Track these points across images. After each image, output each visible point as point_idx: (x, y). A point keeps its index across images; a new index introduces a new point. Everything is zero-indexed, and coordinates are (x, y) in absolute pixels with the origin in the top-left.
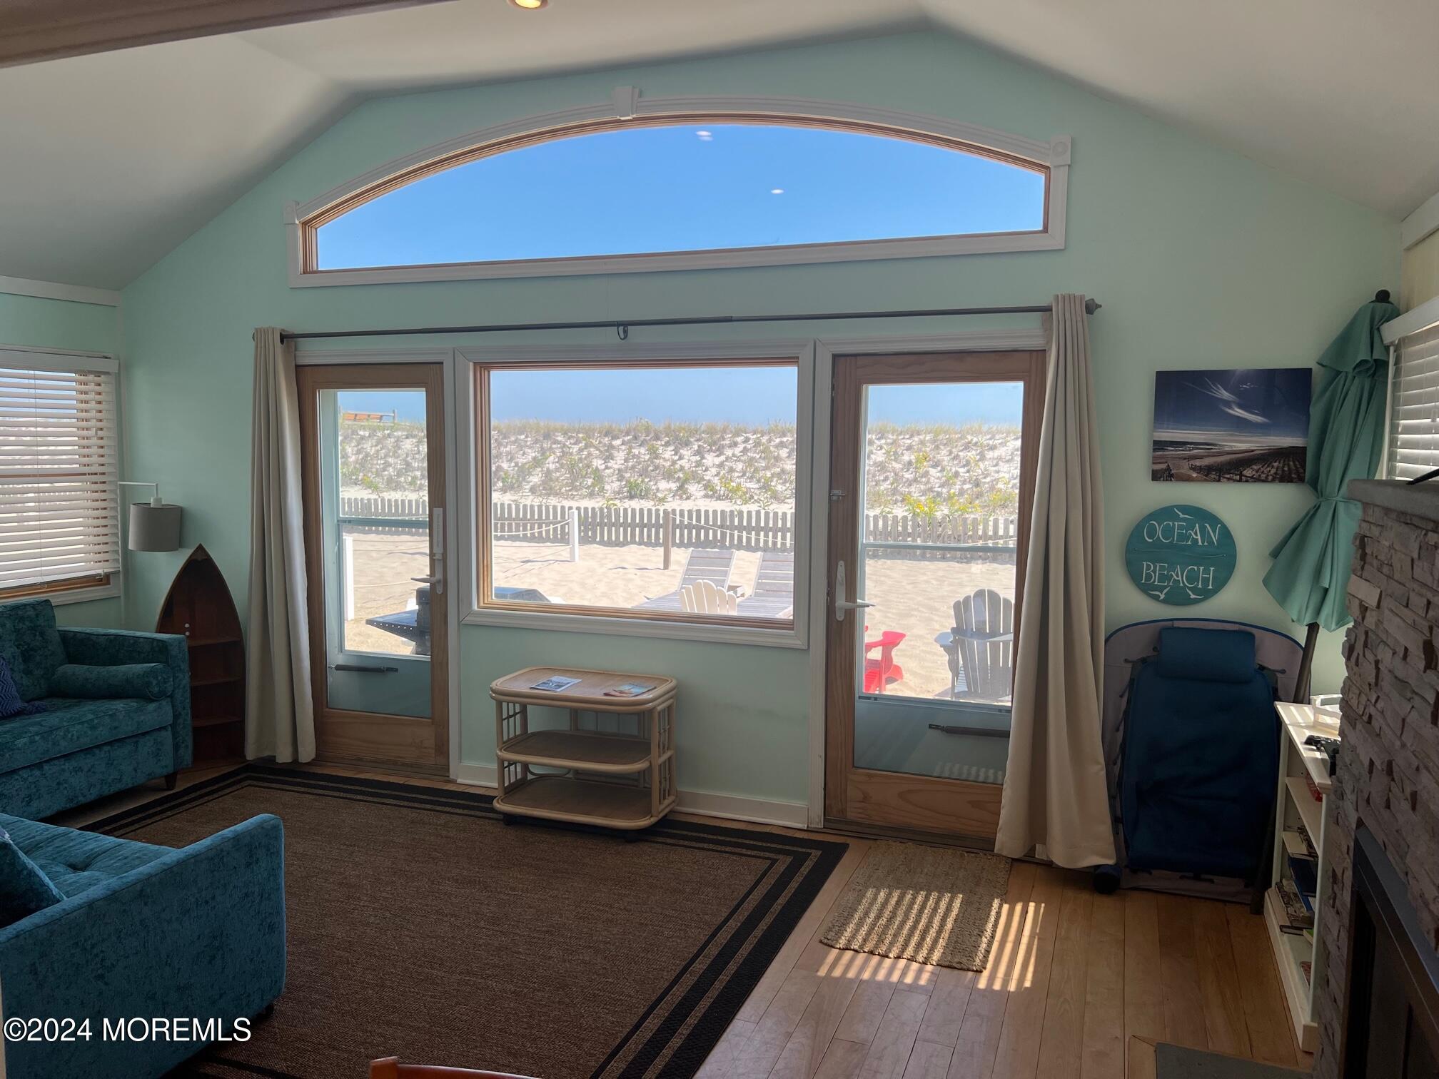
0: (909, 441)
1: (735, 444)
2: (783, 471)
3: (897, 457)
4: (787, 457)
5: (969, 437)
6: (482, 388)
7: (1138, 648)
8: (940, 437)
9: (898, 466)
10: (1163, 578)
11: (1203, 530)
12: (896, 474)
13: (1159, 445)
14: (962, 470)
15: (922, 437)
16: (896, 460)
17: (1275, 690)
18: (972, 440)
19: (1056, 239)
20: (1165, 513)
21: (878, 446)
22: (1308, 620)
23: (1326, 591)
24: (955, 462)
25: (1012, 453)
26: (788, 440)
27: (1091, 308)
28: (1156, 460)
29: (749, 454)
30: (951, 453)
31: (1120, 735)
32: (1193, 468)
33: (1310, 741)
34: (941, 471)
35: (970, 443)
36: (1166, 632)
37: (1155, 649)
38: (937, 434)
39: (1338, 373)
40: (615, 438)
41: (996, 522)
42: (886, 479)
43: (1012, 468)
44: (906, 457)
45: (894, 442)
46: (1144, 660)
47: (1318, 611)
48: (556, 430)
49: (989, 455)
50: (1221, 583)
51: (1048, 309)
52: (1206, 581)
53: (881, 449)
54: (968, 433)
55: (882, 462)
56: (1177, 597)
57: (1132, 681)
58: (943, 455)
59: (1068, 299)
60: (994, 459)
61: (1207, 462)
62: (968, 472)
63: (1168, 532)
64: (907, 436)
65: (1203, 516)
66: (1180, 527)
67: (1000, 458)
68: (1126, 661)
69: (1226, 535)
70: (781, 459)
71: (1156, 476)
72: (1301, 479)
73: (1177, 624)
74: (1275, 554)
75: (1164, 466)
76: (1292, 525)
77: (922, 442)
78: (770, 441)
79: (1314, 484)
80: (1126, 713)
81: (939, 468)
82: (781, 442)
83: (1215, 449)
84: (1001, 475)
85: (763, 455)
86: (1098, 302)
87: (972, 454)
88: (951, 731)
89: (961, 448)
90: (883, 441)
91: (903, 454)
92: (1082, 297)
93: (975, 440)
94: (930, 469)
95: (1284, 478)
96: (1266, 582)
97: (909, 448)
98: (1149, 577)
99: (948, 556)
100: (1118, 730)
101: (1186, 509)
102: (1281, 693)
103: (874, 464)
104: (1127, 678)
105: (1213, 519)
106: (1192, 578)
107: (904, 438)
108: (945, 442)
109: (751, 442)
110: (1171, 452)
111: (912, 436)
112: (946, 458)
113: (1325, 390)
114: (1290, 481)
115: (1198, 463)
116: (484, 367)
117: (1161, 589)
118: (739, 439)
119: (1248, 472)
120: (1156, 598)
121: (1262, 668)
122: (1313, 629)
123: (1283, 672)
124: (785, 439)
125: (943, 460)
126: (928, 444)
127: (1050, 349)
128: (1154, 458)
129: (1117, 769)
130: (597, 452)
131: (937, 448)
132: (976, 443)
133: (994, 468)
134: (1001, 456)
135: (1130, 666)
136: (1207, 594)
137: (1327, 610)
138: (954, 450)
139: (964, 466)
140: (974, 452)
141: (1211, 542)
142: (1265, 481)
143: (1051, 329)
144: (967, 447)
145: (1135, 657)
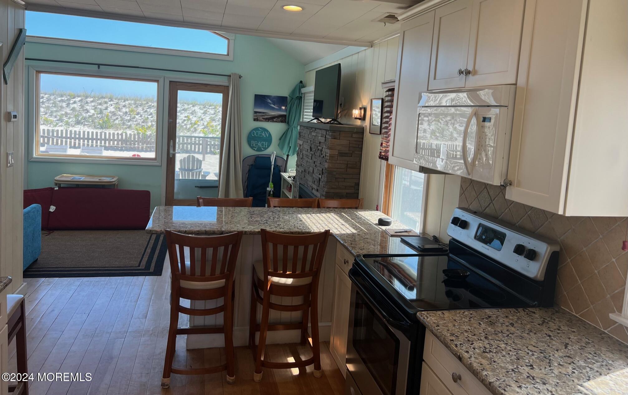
0: (124, 103)
2: (66, 113)
4: (66, 107)
5: (150, 103)
6: (38, 79)
7: (251, 162)
8: (137, 102)
9: (121, 114)
10: (256, 145)
11: (265, 133)
12: (121, 117)
13: (256, 112)
14: (149, 117)
15: (129, 102)
16: (120, 111)
17: (280, 170)
19: (230, 58)
20: (256, 129)
21: (110, 104)
22: (287, 154)
23: (290, 147)
24: (146, 113)
27: (240, 77)
28: (254, 116)
29: (45, 104)
30: (143, 109)
31: (246, 183)
32: (263, 119)
33: (289, 177)
34: (140, 117)
35: (151, 105)
36: (257, 158)
37: (254, 162)
38: (135, 101)
39: (293, 98)
42: (117, 119)
44: (124, 110)
45: (117, 103)
46: (252, 165)
47: (289, 152)
50: (269, 146)
51: (230, 76)
52: (265, 145)
53: (112, 105)
54: (149, 102)
55: (113, 112)
56: (259, 150)
57: (249, 170)
58: (140, 109)
59: (235, 74)
61: (266, 117)
62: (152, 117)
63: (257, 134)
65: (265, 130)
66: (260, 133)
68: (248, 165)
69: (270, 134)
71: (255, 120)
72: (285, 122)
73: (259, 156)
74: (280, 139)
75: (256, 118)
76: (284, 132)
77: (130, 104)
78: (55, 98)
79: (288, 123)
80: (248, 178)
81: (139, 115)
83: (267, 114)
85: (54, 105)
86: (242, 76)
88: (201, 187)
90: (112, 102)
91: (122, 109)
92: (238, 74)
93: (153, 104)
94: (136, 116)
95: (282, 122)
96: (278, 145)
97: (124, 106)
98: (253, 144)
100: (246, 182)
101: (261, 128)
102: (281, 171)
103: (110, 112)
104: (248, 169)
105: (267, 131)
106: (263, 145)
107: (121, 102)
108: (140, 104)
109: (45, 98)
110: (258, 114)
112: (142, 112)
113: (290, 102)
114: (283, 122)
115: (264, 117)
116: (39, 72)
117: (255, 147)
119: (274, 120)
120: (254, 150)
121: (277, 165)
122: (288, 156)
123: (282, 166)
124: (63, 98)
125: (141, 112)
126: (133, 105)
127: (230, 86)
128: (254, 115)
129: (246, 192)
131: (137, 107)
135: (248, 166)
136: (266, 149)
137: (290, 152)
138: (144, 108)
139: (150, 115)
140: (153, 110)
141: (267, 136)
142: (278, 122)
143: (230, 81)
145: (249, 164)
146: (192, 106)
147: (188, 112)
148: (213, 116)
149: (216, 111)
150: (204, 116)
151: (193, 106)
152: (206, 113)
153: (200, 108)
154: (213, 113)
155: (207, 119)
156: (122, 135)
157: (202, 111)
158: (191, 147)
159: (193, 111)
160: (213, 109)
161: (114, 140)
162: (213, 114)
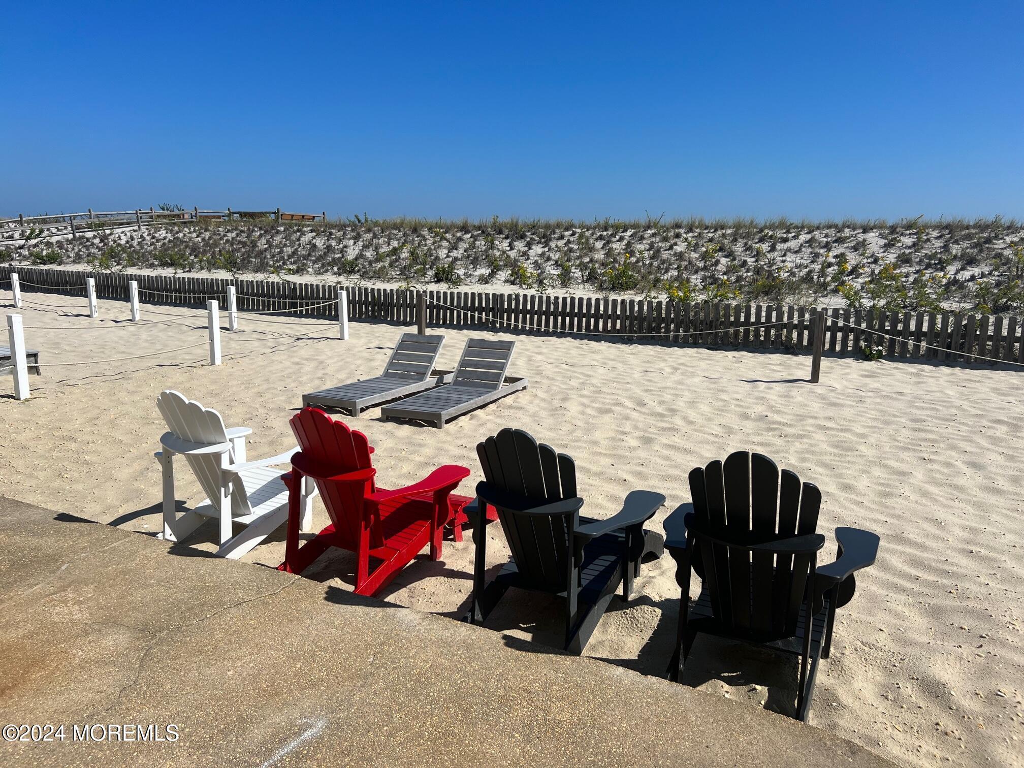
0: (712, 235)
1: (562, 237)
3: (696, 248)
9: (694, 256)
14: (750, 260)
15: (724, 231)
16: (694, 250)
18: (768, 233)
21: (684, 239)
24: (748, 253)
25: (802, 245)
26: (608, 234)
29: (570, 246)
30: (746, 244)
34: (731, 260)
35: (766, 236)
38: (738, 228)
40: (467, 232)
41: (759, 308)
43: (798, 258)
44: (705, 248)
48: (423, 226)
49: (780, 246)
53: (686, 241)
58: (739, 248)
60: (784, 249)
62: (756, 261)
64: (712, 230)
67: (789, 250)
70: (595, 250)
77: (724, 236)
81: (731, 258)
82: (601, 235)
84: (786, 264)
87: (765, 247)
89: (757, 241)
90: (690, 235)
91: (703, 245)
94: (722, 259)
99: (700, 341)
103: (674, 254)
107: (709, 232)
108: (744, 235)
109: (576, 235)
111: (716, 230)
112: (740, 249)
118: (567, 233)
124: (605, 233)
125: (737, 251)
126: (728, 238)
130: (447, 244)
131: (735, 240)
132: (771, 236)
133: (781, 259)
134: (790, 247)
138: (749, 242)
139: (754, 256)
140: (766, 244)
144: (762, 240)
146: (861, 231)
147: (846, 245)
148: (907, 251)
149: (919, 239)
150: (884, 252)
151: (864, 232)
152: (893, 245)
153: (880, 234)
154: (910, 244)
155: (891, 258)
156: (641, 303)
157: (882, 242)
158: (800, 336)
159: (858, 243)
160: (914, 234)
161: (614, 317)
162: (910, 248)
